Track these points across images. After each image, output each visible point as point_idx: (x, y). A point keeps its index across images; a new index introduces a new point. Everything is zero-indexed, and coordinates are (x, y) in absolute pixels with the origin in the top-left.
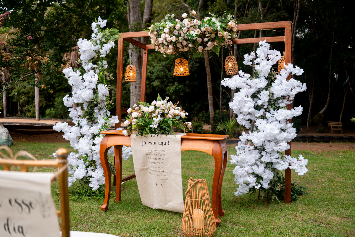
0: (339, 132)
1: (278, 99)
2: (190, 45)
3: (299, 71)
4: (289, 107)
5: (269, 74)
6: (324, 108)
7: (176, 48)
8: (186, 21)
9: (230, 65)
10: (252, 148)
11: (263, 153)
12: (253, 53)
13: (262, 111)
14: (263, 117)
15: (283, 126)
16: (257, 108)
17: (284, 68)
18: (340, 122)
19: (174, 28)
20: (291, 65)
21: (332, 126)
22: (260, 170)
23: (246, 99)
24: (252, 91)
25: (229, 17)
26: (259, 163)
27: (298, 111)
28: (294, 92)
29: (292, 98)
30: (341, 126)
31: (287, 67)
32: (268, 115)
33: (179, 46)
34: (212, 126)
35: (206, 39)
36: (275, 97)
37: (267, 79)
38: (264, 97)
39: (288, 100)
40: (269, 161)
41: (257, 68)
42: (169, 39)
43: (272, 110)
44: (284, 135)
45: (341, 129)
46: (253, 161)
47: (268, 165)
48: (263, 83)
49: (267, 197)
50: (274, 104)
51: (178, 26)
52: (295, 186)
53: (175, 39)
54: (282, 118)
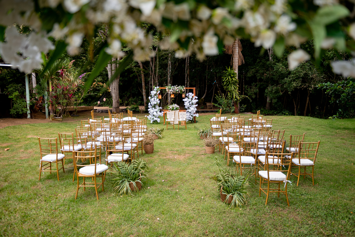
0: (211, 108)
2: (176, 92)
3: (197, 98)
4: (195, 104)
5: (191, 98)
6: (204, 96)
9: (183, 96)
10: (189, 112)
11: (191, 113)
12: (188, 94)
14: (190, 107)
15: (194, 108)
16: (190, 105)
18: (212, 103)
21: (208, 105)
23: (188, 103)
25: (184, 86)
26: (190, 115)
27: (197, 105)
30: (212, 105)
31: (195, 97)
34: (145, 107)
41: (189, 97)
44: (195, 110)
45: (212, 107)
47: (192, 116)
48: (190, 100)
49: (192, 122)
50: (192, 104)
51: (174, 88)
52: (196, 119)
53: (173, 91)
54: (194, 107)
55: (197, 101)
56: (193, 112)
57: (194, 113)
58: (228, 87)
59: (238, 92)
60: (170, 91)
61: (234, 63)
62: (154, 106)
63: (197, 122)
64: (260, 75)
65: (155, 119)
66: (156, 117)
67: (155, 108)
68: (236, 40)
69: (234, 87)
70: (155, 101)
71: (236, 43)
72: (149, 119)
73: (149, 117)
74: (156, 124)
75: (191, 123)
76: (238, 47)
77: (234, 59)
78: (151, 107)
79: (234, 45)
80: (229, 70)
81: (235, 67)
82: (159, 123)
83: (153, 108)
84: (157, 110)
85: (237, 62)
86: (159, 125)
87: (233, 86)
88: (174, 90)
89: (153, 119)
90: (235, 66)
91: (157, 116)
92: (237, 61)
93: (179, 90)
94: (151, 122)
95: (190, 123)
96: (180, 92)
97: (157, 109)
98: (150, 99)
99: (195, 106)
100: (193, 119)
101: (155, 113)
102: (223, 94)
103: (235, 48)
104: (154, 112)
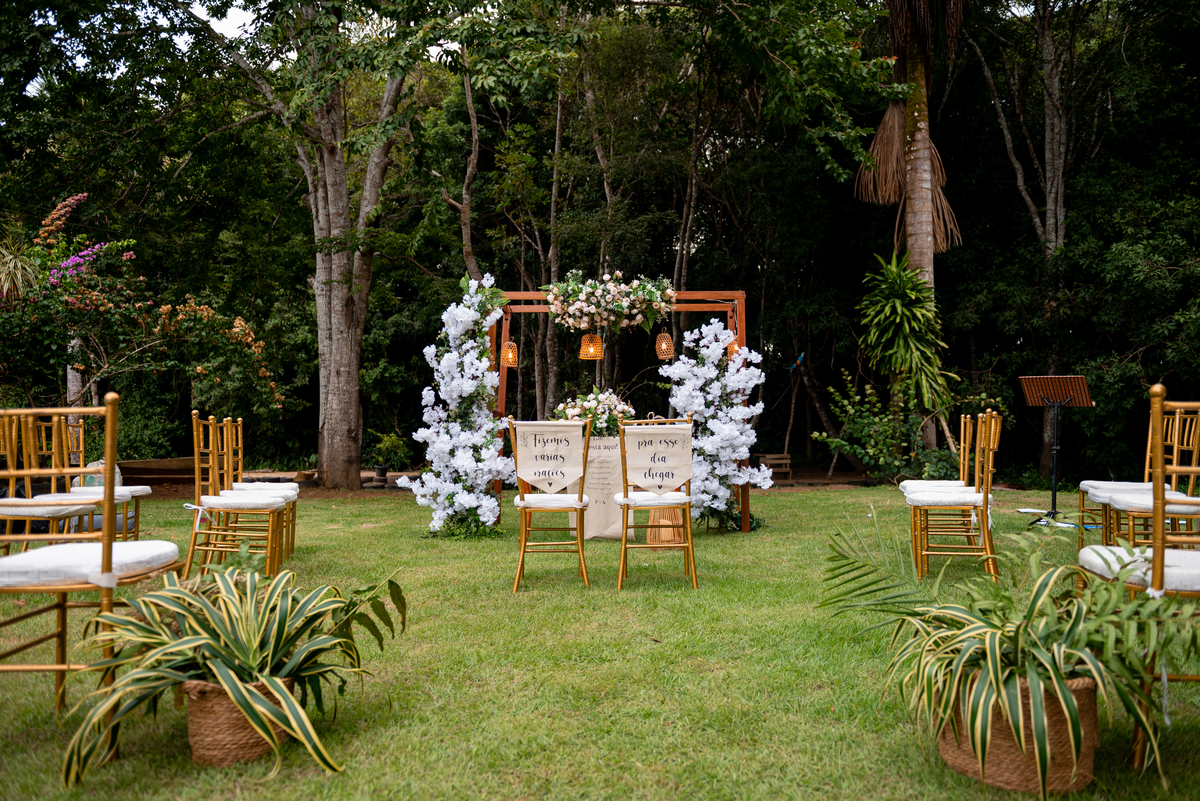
0: (785, 476)
1: (731, 393)
2: (612, 318)
3: (756, 357)
4: (746, 403)
5: (720, 360)
7: (592, 321)
8: (611, 286)
9: (664, 346)
10: (701, 458)
11: (716, 464)
12: (696, 331)
13: (712, 408)
14: (714, 417)
15: (740, 427)
16: (708, 405)
17: (737, 352)
18: (785, 454)
19: (593, 294)
20: (745, 349)
22: (714, 485)
23: (694, 394)
24: (700, 383)
25: (666, 282)
26: (711, 478)
27: (758, 408)
28: (751, 385)
29: (748, 392)
30: (789, 461)
31: (740, 352)
32: (720, 414)
33: (597, 319)
35: (635, 311)
36: (729, 390)
37: (717, 366)
38: (715, 390)
39: (744, 395)
40: (725, 473)
41: (704, 352)
42: (586, 310)
43: (724, 407)
44: (743, 438)
45: (788, 469)
46: (705, 475)
47: (723, 480)
48: (713, 373)
49: (722, 522)
50: (726, 399)
51: (599, 292)
52: (755, 508)
53: (593, 309)
54: (739, 417)
55: (756, 377)
56: (735, 456)
57: (741, 464)
58: (891, 352)
59: (942, 375)
60: (571, 310)
61: (910, 241)
62: (463, 413)
63: (759, 526)
64: (1015, 317)
65: (465, 500)
66: (470, 490)
67: (467, 425)
68: (920, 130)
69: (923, 353)
70: (469, 372)
71: (920, 145)
72: (420, 501)
73: (425, 487)
74: (469, 535)
75: (721, 530)
76: (928, 162)
77: (909, 218)
78: (443, 415)
79: (911, 152)
80: (893, 268)
81: (917, 258)
82: (494, 532)
83: (455, 427)
84: (477, 438)
85: (928, 234)
86: (486, 542)
87: (918, 349)
88: (598, 305)
89: (452, 505)
90: (921, 254)
91: (482, 481)
92: (930, 229)
93: (632, 306)
94: (437, 522)
95: (710, 532)
96: (639, 317)
97: (483, 432)
98: (433, 364)
99: (741, 412)
100: (729, 504)
101: (464, 461)
102: (868, 387)
103: (914, 170)
104: (459, 453)
